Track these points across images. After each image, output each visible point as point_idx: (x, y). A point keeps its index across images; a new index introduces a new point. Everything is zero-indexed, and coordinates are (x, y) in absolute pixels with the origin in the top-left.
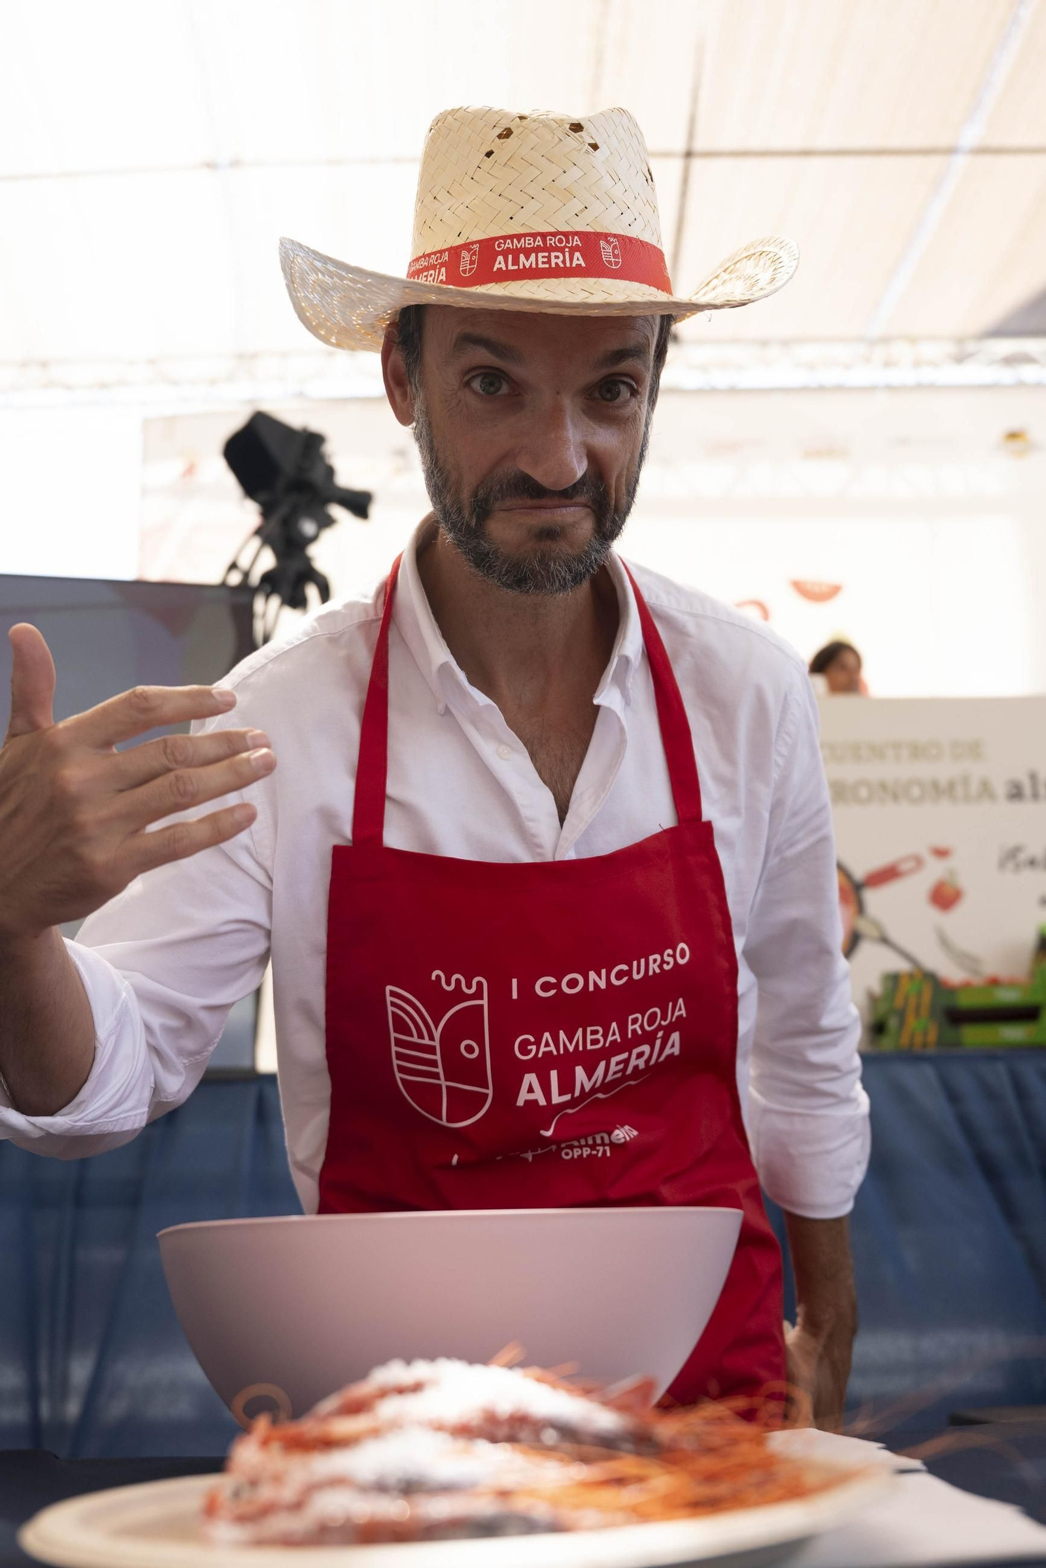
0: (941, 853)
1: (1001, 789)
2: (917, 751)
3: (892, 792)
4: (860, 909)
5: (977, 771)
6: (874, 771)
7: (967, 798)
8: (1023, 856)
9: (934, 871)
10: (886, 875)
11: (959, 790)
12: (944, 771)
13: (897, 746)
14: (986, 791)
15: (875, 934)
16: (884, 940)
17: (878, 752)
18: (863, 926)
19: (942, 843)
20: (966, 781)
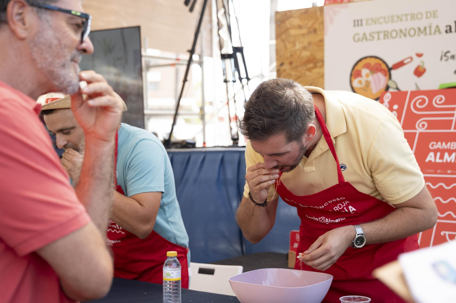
0: (419, 55)
1: (443, 29)
2: (413, 17)
3: (403, 33)
4: (390, 78)
5: (434, 22)
6: (398, 26)
7: (430, 34)
8: (449, 55)
9: (417, 62)
10: (400, 64)
11: (428, 30)
12: (423, 23)
13: (406, 15)
14: (438, 30)
15: (395, 87)
16: (397, 88)
17: (399, 18)
18: (391, 83)
19: (420, 52)
20: (430, 27)
